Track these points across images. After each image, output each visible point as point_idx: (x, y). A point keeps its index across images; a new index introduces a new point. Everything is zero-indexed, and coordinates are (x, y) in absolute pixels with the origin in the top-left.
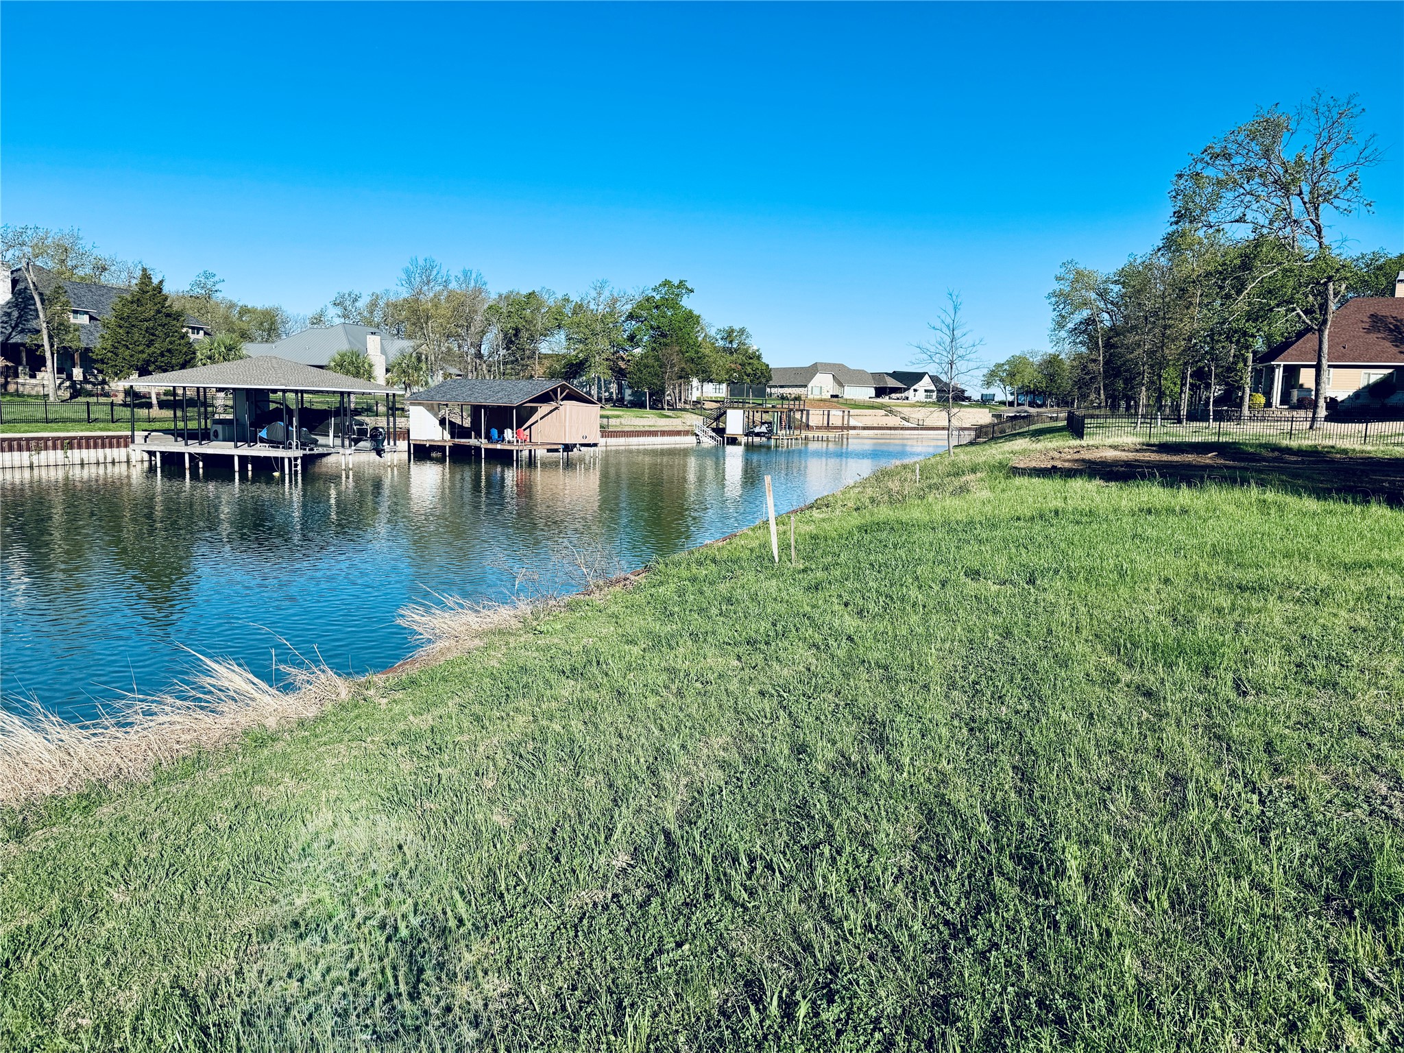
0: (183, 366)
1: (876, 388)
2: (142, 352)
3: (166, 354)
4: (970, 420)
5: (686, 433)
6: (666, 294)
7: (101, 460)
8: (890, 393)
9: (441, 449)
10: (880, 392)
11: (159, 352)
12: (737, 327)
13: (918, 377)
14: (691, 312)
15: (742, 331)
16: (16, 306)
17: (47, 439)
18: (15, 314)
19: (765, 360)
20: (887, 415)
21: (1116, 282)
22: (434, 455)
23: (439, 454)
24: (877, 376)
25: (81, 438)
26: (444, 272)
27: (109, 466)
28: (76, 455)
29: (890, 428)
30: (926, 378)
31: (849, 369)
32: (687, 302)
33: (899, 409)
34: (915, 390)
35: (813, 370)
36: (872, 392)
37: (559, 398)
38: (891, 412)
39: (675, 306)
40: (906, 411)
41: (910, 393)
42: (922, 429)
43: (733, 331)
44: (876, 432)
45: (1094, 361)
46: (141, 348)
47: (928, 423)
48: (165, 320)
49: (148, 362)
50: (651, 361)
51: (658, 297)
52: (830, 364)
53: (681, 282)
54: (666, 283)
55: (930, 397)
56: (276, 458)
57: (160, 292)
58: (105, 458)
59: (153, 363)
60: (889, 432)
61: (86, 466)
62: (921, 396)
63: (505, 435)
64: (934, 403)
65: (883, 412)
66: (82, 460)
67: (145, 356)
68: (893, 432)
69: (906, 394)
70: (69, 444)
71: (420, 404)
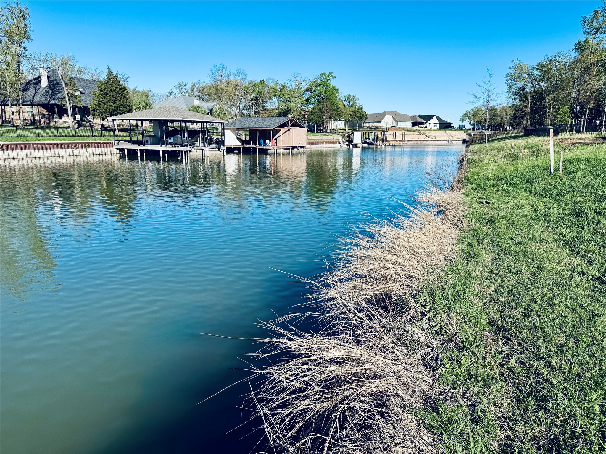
0: (128, 112)
1: (412, 123)
2: (111, 106)
3: (121, 106)
4: (456, 137)
5: (336, 143)
6: (323, 79)
7: (101, 153)
8: (419, 125)
9: (238, 149)
10: (414, 124)
11: (118, 106)
12: (352, 95)
13: (431, 117)
14: (334, 87)
15: (354, 97)
16: (50, 88)
17: (79, 144)
18: (50, 91)
19: (364, 110)
20: (418, 135)
21: (538, 69)
22: (235, 152)
23: (237, 152)
24: (413, 117)
25: (92, 143)
26: (228, 70)
27: (104, 156)
28: (91, 150)
29: (421, 141)
30: (435, 117)
31: (400, 114)
32: (333, 83)
33: (424, 132)
34: (429, 123)
35: (383, 115)
36: (410, 124)
37: (290, 125)
38: (420, 133)
39: (327, 84)
40: (428, 133)
41: (427, 124)
42: (435, 141)
43: (350, 96)
44: (414, 142)
45: (526, 106)
46: (110, 104)
47: (437, 138)
48: (120, 92)
49: (114, 110)
50: (317, 110)
51: (319, 81)
52: (391, 112)
53: (330, 73)
54: (323, 74)
55: (436, 126)
56: (179, 151)
57: (117, 79)
58: (102, 153)
59: (116, 111)
60: (420, 142)
61: (95, 156)
62: (432, 126)
63: (266, 142)
64: (437, 129)
65: (417, 133)
66: (93, 153)
67: (112, 107)
68: (422, 142)
69: (425, 125)
70: (88, 146)
71: (229, 129)
